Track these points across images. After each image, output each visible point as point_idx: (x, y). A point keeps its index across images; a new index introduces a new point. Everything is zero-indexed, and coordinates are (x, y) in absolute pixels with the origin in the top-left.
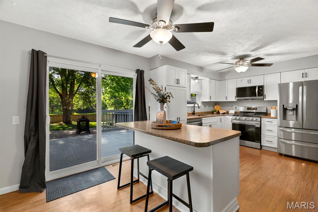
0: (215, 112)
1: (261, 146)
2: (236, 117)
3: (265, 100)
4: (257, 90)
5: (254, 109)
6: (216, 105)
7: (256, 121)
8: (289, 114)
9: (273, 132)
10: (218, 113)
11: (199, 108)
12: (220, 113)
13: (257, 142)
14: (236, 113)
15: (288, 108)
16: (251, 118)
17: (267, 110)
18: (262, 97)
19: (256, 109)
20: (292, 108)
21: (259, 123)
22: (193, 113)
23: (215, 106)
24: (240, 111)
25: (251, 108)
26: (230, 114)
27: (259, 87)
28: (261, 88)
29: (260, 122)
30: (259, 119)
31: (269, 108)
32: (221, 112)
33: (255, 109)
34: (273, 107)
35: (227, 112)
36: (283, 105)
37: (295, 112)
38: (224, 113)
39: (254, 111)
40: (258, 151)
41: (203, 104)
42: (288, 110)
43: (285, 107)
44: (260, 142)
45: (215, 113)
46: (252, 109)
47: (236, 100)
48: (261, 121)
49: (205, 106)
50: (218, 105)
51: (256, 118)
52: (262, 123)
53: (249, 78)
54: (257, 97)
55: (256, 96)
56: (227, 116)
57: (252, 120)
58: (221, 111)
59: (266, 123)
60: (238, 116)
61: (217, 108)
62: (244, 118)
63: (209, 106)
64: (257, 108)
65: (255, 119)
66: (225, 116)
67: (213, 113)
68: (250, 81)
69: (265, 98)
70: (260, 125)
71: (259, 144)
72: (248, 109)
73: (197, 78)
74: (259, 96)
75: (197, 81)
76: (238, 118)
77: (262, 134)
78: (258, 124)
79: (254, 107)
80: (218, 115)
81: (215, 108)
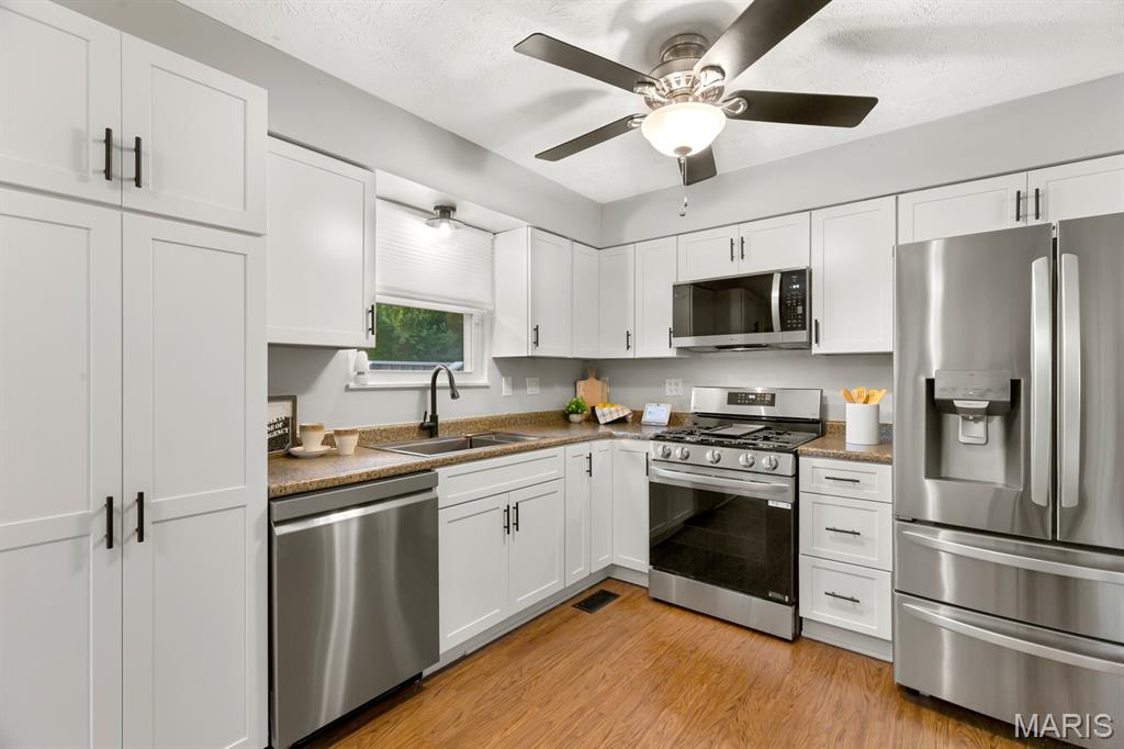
0: (577, 413)
1: (799, 622)
2: (670, 445)
3: (815, 349)
4: (775, 295)
5: (759, 400)
6: (584, 377)
7: (773, 472)
8: (962, 439)
9: (862, 544)
10: (593, 419)
11: (454, 396)
12: (602, 421)
13: (778, 596)
14: (674, 418)
15: (958, 404)
16: (743, 457)
17: (823, 408)
18: (801, 336)
19: (772, 403)
20: (984, 405)
21: (788, 484)
22: (422, 427)
23: (581, 384)
24: (693, 410)
25: (747, 394)
26: (649, 425)
27: (787, 276)
28: (797, 283)
29: (792, 480)
30: (786, 461)
31: (834, 396)
32: (606, 413)
33: (768, 398)
34: (855, 392)
35: (634, 412)
36: (930, 383)
37: (996, 423)
38: (621, 421)
39: (762, 411)
40: (783, 653)
41: (504, 374)
42: (954, 410)
43: (938, 395)
44: (795, 604)
45: (574, 418)
46: (753, 403)
47: (672, 353)
48: (796, 476)
49: (517, 384)
50: (598, 378)
51: (773, 455)
52: (801, 489)
53: (735, 233)
54: (778, 336)
55: (770, 329)
56: (624, 442)
57: (749, 469)
58: (606, 410)
59: (827, 487)
60: (679, 440)
61: (588, 391)
62: (709, 454)
63: (543, 384)
64: (773, 396)
65: (764, 460)
66: (615, 441)
67: (563, 418)
68: (738, 249)
69: (817, 341)
70: (792, 500)
71: (790, 610)
72: (734, 398)
73: (446, 211)
74: (784, 328)
75: (445, 227)
76: (677, 450)
77: (802, 549)
78: (781, 490)
79: (759, 390)
80: (588, 432)
81: (580, 393)
